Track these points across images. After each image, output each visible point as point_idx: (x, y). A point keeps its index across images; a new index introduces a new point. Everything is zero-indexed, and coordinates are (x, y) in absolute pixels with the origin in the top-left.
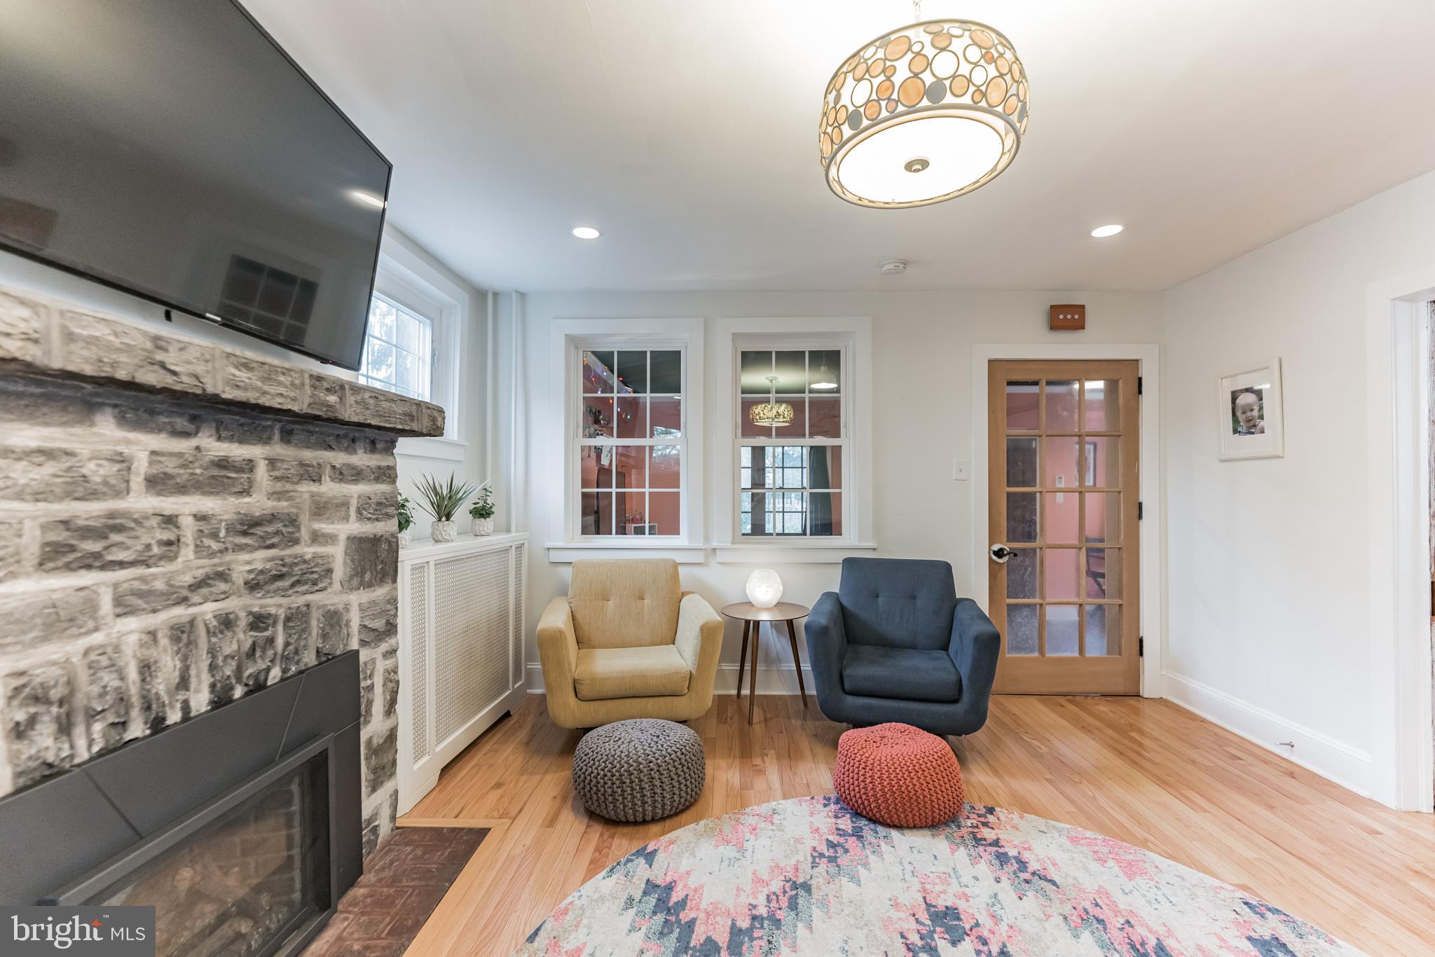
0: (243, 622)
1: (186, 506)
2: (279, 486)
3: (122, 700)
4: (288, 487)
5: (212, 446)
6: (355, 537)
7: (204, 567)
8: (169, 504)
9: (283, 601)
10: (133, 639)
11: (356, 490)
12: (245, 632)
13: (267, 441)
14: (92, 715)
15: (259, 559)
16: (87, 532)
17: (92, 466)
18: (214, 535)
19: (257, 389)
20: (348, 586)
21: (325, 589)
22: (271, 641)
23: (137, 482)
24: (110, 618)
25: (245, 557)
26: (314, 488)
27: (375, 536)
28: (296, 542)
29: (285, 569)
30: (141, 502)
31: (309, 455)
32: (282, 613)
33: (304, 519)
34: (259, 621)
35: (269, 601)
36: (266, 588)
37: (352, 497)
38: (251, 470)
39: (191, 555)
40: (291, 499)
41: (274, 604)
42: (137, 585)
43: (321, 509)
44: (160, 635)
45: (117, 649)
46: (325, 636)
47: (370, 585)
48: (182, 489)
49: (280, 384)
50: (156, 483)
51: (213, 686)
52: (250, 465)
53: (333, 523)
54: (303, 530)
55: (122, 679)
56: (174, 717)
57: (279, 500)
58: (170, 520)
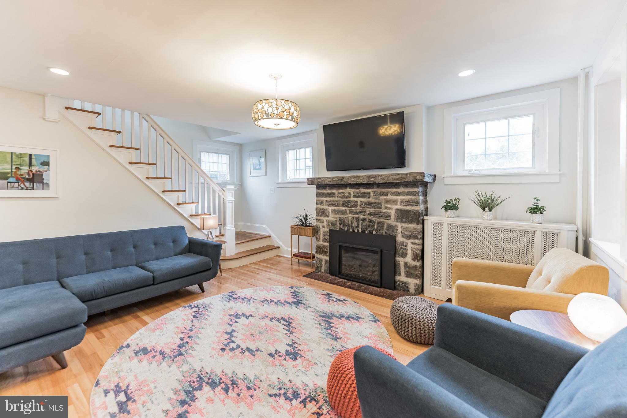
0: (368, 221)
1: (359, 200)
2: (375, 197)
3: (348, 225)
4: (377, 197)
5: (362, 190)
6: (399, 209)
7: (361, 209)
8: (356, 199)
9: (377, 219)
10: (350, 217)
11: (399, 198)
12: (368, 222)
13: (373, 188)
14: (346, 226)
15: (372, 210)
16: (346, 202)
17: (346, 194)
18: (362, 205)
19: (356, 181)
20: (397, 220)
21: (388, 219)
22: (374, 226)
23: (352, 196)
24: (348, 214)
25: (369, 209)
26: (385, 197)
27: (408, 210)
28: (381, 208)
29: (378, 213)
30: (352, 199)
31: (384, 190)
32: (377, 222)
33: (383, 204)
34: (371, 221)
35: (374, 218)
36: (374, 216)
37: (398, 199)
38: (370, 194)
39: (359, 207)
40: (379, 199)
41: (375, 219)
42: (352, 210)
43: (387, 202)
44: (354, 218)
45: (349, 218)
46: (387, 230)
47: (405, 222)
48: (358, 197)
49: (361, 179)
50: (354, 196)
51: (361, 229)
52: (369, 193)
53: (392, 205)
54: (383, 206)
55: (349, 222)
56: (356, 231)
57: (376, 199)
58: (357, 202)
